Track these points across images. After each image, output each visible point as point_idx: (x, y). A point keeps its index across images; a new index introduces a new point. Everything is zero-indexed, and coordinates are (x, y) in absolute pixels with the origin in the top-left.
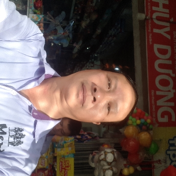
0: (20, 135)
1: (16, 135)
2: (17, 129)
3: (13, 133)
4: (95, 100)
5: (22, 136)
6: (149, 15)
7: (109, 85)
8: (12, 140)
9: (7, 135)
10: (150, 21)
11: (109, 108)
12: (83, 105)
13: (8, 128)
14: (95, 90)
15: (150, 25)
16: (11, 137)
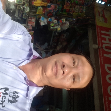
0: (16, 96)
1: (14, 96)
2: (14, 92)
3: (12, 94)
4: (64, 73)
5: (18, 97)
6: (100, 45)
7: (74, 63)
8: (11, 99)
9: (9, 95)
10: (101, 49)
11: (74, 79)
12: (56, 76)
13: (9, 91)
14: (64, 66)
15: (101, 52)
16: (11, 97)
